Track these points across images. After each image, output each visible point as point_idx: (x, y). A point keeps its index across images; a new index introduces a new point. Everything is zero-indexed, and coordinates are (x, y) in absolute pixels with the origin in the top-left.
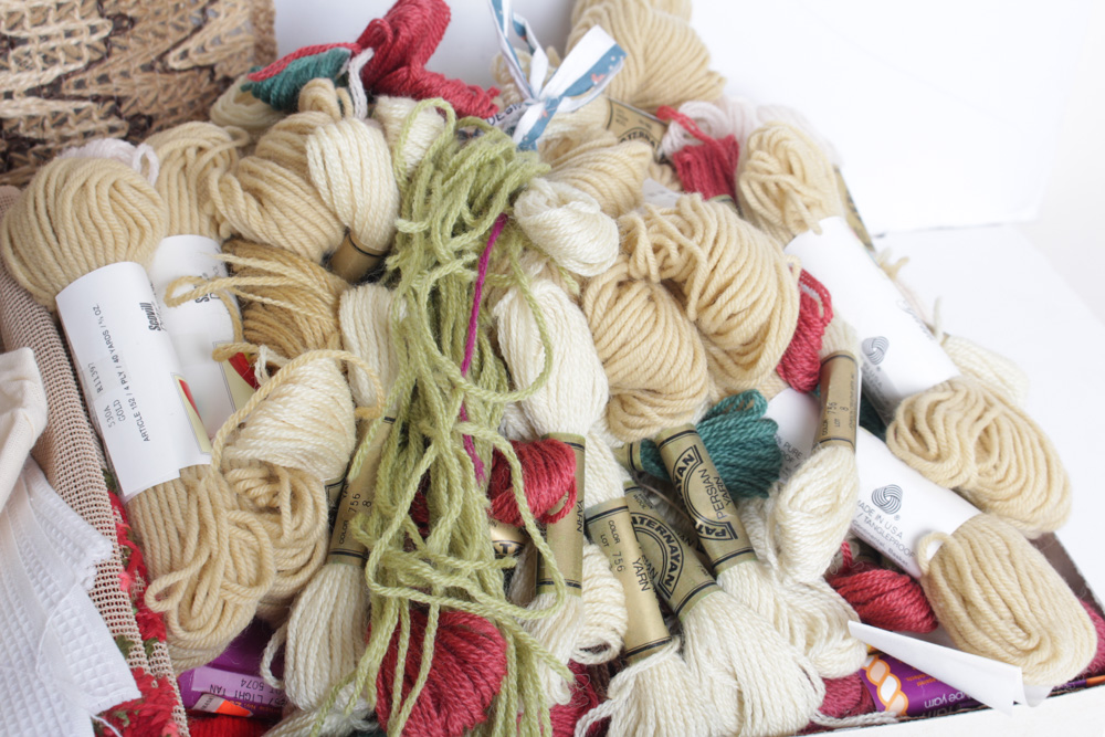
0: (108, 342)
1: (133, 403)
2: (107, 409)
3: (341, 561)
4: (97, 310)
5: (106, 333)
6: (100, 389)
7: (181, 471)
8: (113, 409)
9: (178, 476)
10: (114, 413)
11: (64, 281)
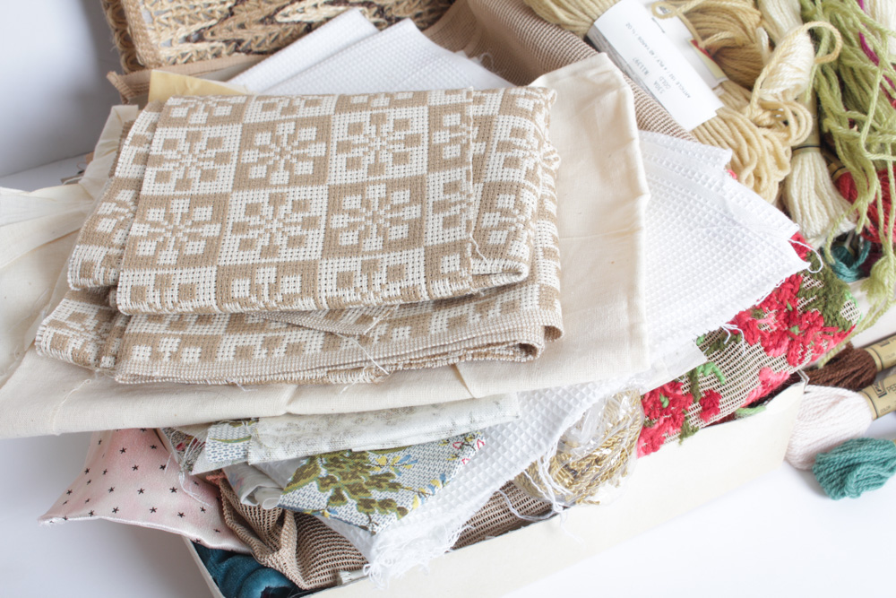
0: (643, 44)
1: (672, 77)
2: (656, 83)
3: (808, 151)
4: (629, 25)
5: (640, 38)
6: (646, 73)
7: (716, 111)
8: (660, 83)
9: (715, 115)
10: (662, 85)
11: (600, 13)
